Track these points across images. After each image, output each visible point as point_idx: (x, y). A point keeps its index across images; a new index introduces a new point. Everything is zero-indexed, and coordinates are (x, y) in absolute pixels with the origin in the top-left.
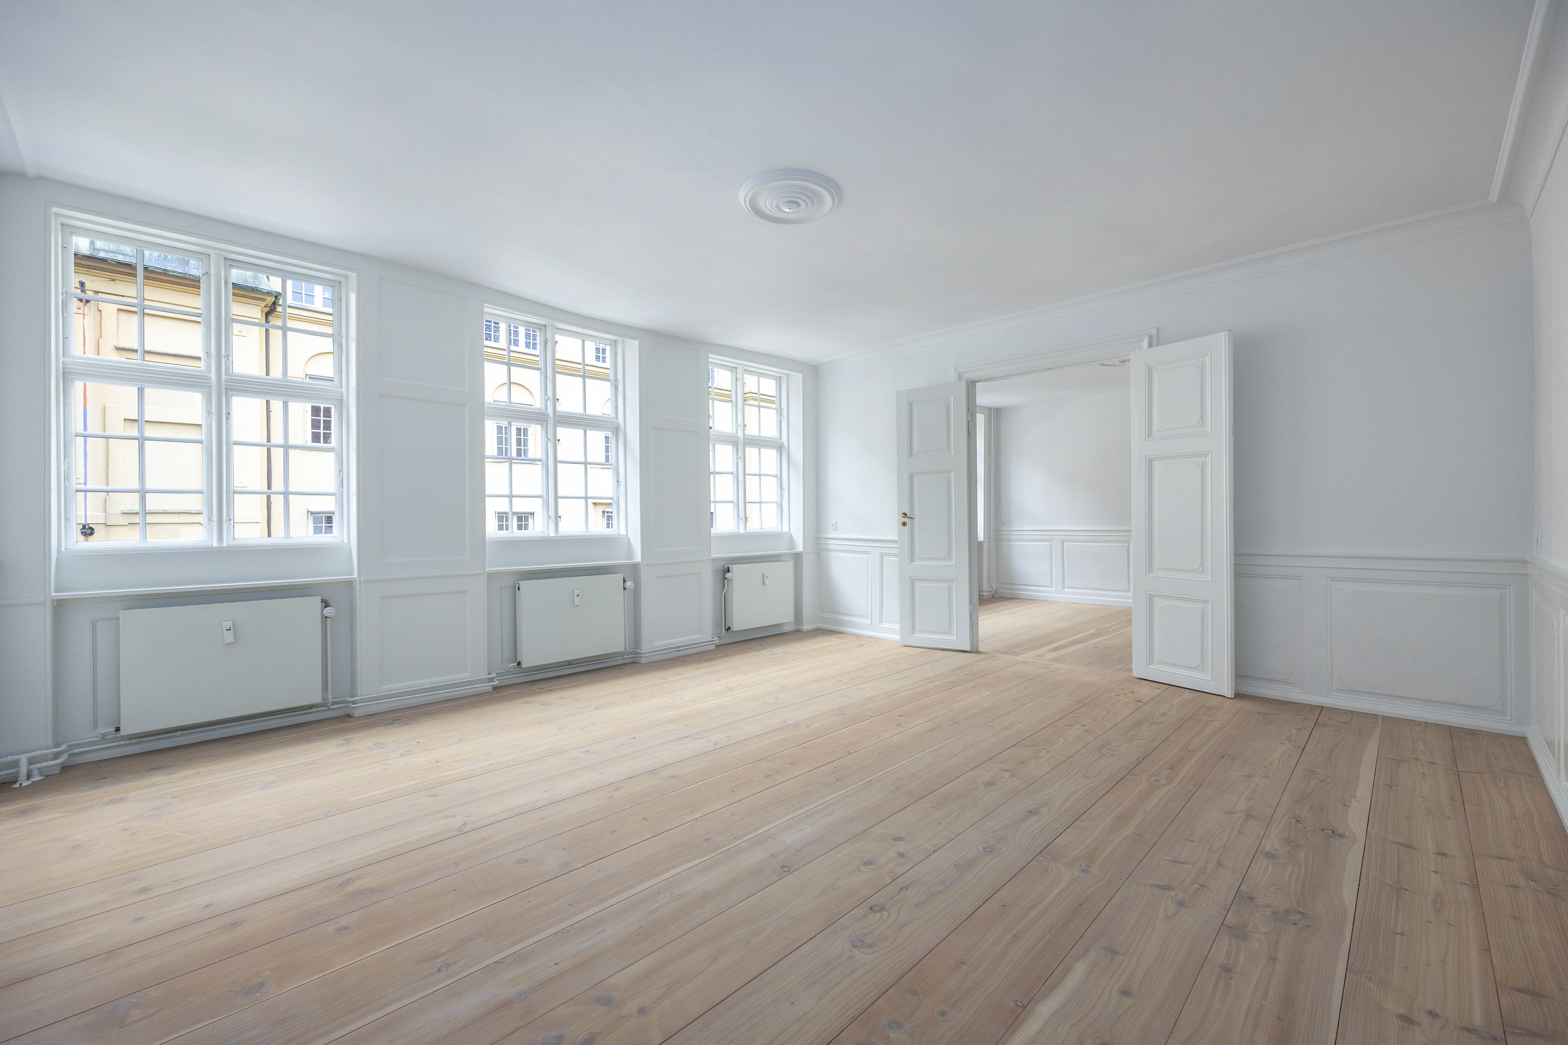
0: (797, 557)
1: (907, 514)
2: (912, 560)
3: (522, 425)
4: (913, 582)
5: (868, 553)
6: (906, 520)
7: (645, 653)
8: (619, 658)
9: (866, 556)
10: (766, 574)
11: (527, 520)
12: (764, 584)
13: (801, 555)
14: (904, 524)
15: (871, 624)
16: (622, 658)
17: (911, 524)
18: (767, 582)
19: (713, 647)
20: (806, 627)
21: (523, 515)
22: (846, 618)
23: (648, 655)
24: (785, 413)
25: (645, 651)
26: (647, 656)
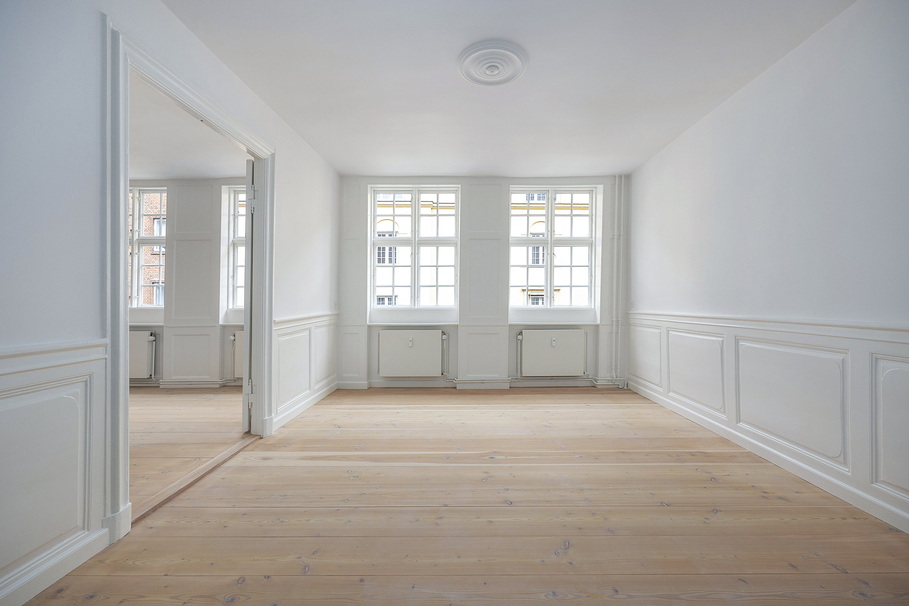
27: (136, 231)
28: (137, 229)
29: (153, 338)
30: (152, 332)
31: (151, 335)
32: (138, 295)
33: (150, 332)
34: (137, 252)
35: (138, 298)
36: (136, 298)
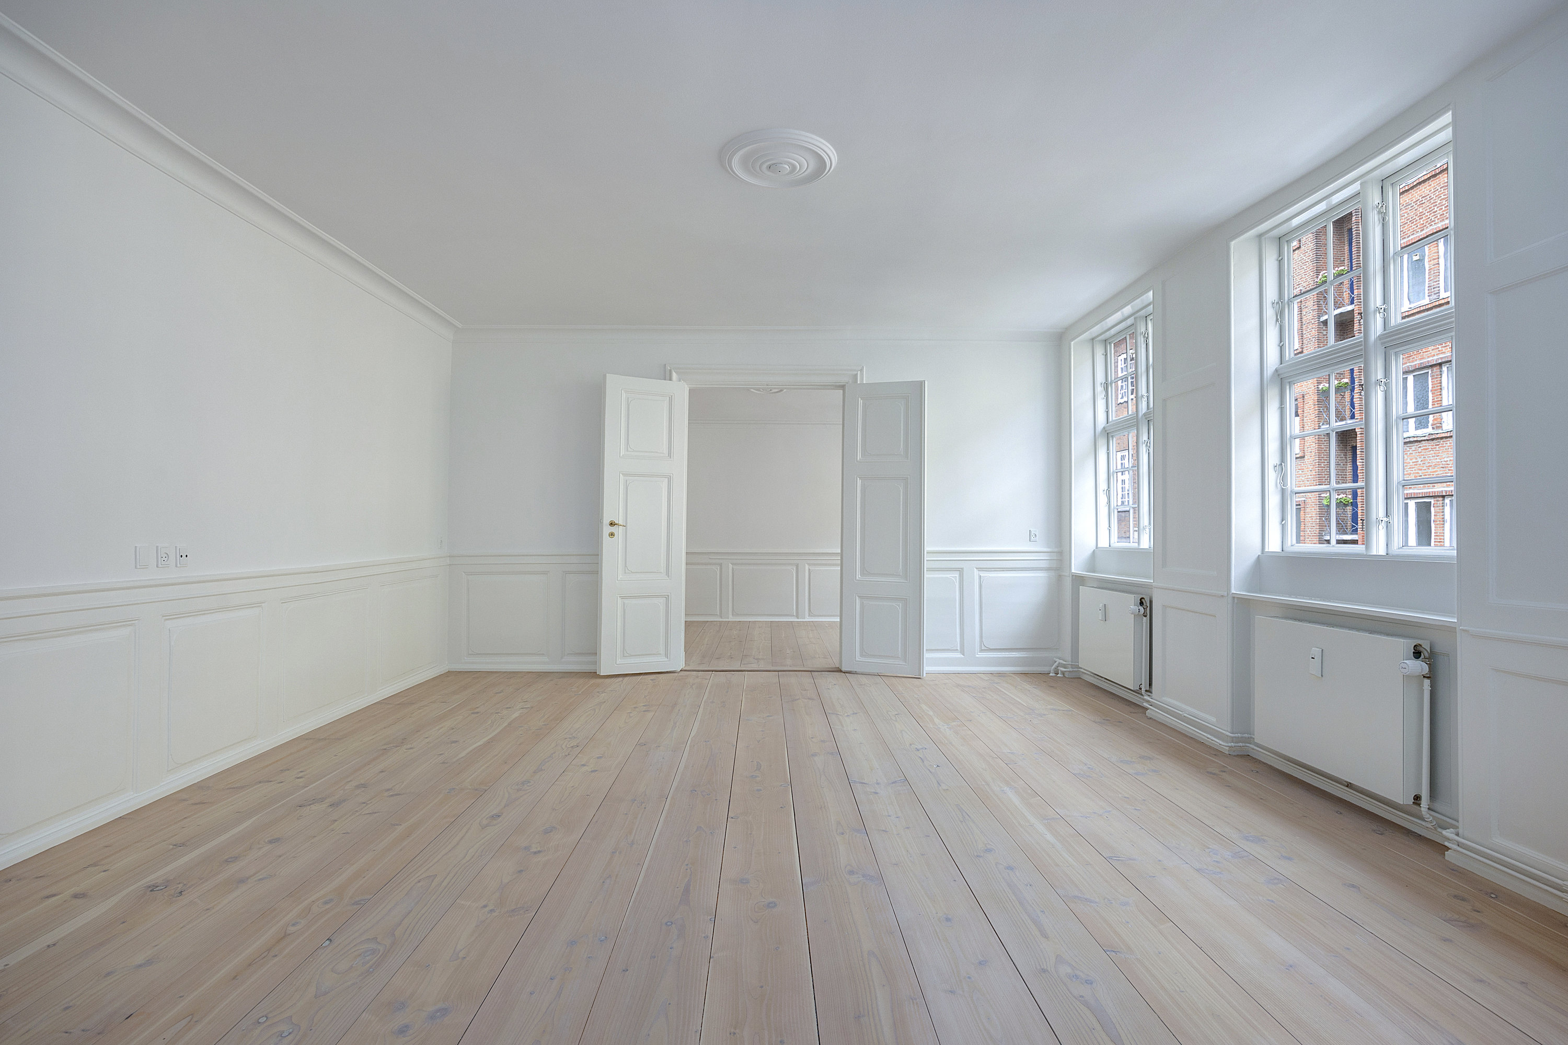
27: (1375, 312)
28: (1379, 302)
29: (1419, 667)
30: (1419, 642)
31: (1417, 654)
32: (1387, 516)
33: (1413, 642)
34: (1380, 375)
35: (1388, 523)
36: (1383, 524)
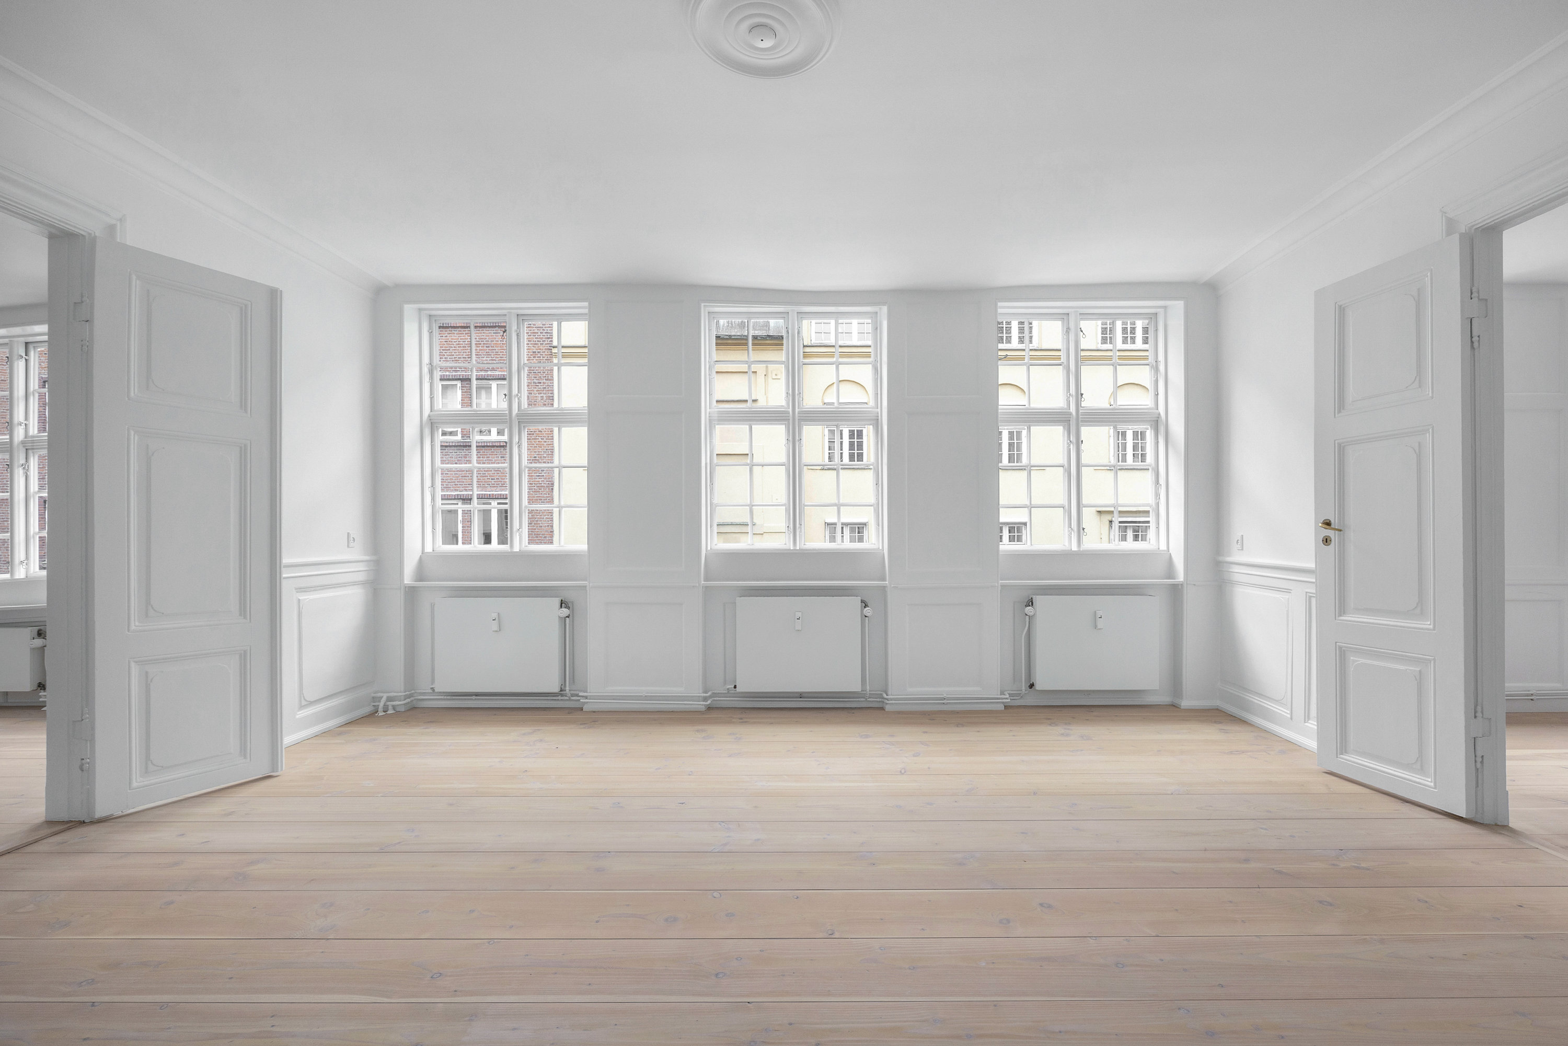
0: (1176, 591)
1: (1332, 522)
2: (1342, 609)
3: (1014, 428)
4: (1342, 654)
5: (1288, 591)
6: (1329, 533)
7: (891, 700)
8: (859, 700)
9: (1286, 596)
10: (1099, 614)
11: (1019, 530)
12: (1096, 627)
13: (1180, 587)
14: (1327, 541)
15: (1291, 719)
16: (864, 700)
17: (1340, 543)
18: (1100, 624)
19: (1001, 707)
20: (1185, 703)
21: (1016, 526)
22: (1256, 700)
23: (894, 702)
24: (1162, 368)
25: (892, 697)
26: (892, 704)
